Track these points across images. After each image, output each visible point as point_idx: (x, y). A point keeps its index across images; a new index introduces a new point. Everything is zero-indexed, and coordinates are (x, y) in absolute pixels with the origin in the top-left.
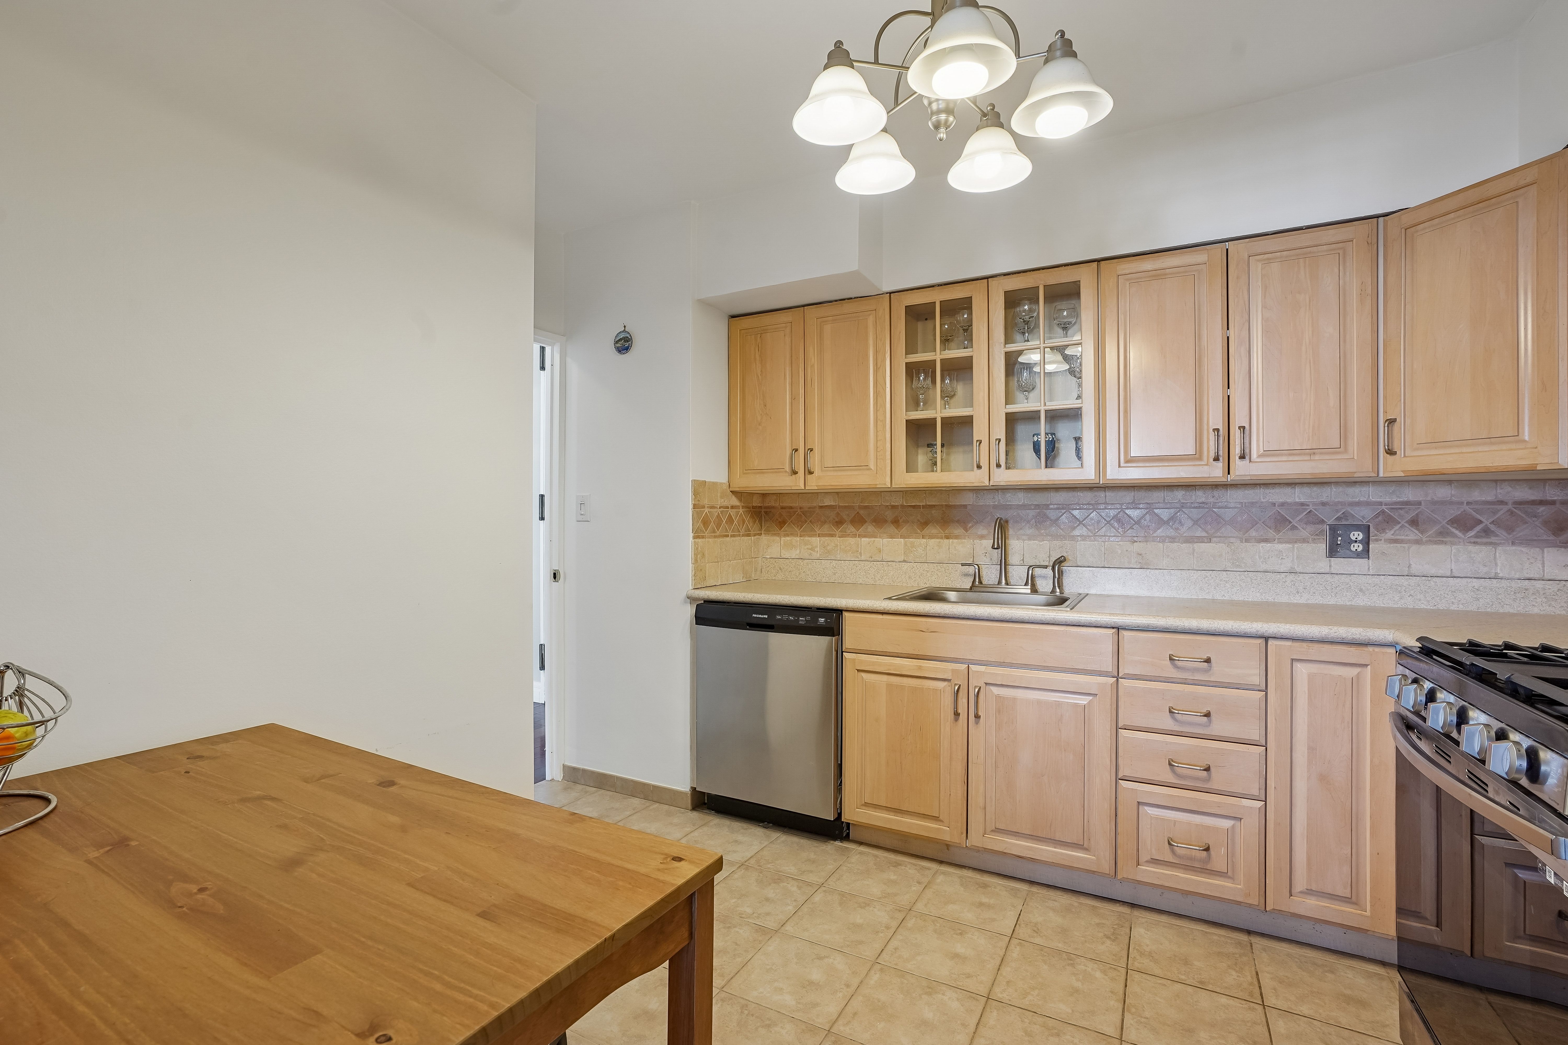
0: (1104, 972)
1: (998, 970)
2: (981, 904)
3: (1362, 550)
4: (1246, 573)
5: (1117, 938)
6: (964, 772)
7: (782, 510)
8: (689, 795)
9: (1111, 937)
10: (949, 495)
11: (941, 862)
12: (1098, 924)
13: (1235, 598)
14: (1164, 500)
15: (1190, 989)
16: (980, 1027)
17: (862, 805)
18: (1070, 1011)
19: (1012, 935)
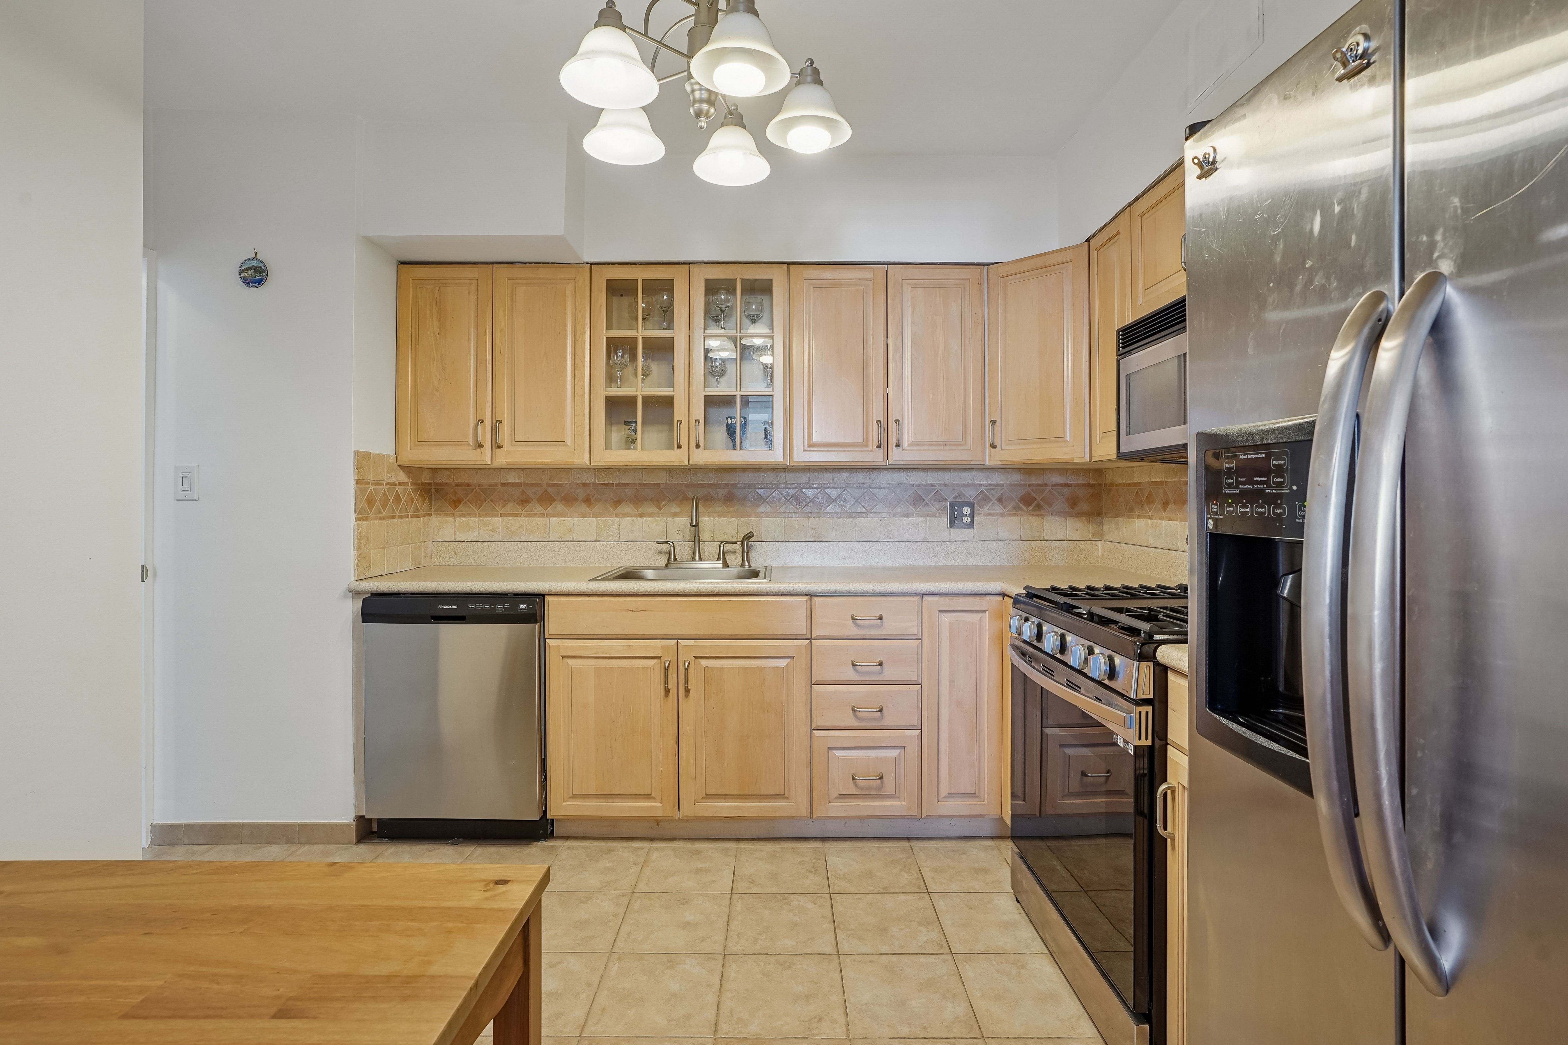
0: (814, 902)
1: (728, 926)
2: (698, 871)
3: (970, 522)
4: (894, 543)
5: (817, 870)
6: (675, 745)
7: (457, 487)
8: (353, 828)
9: (813, 870)
10: (642, 473)
11: (652, 839)
12: (800, 863)
13: (886, 564)
14: (833, 481)
15: (878, 896)
16: (724, 982)
17: (570, 798)
18: (795, 944)
19: (732, 891)
